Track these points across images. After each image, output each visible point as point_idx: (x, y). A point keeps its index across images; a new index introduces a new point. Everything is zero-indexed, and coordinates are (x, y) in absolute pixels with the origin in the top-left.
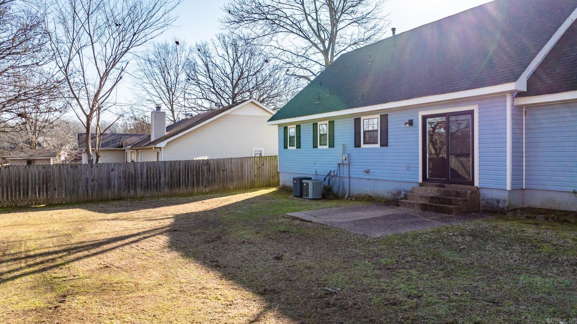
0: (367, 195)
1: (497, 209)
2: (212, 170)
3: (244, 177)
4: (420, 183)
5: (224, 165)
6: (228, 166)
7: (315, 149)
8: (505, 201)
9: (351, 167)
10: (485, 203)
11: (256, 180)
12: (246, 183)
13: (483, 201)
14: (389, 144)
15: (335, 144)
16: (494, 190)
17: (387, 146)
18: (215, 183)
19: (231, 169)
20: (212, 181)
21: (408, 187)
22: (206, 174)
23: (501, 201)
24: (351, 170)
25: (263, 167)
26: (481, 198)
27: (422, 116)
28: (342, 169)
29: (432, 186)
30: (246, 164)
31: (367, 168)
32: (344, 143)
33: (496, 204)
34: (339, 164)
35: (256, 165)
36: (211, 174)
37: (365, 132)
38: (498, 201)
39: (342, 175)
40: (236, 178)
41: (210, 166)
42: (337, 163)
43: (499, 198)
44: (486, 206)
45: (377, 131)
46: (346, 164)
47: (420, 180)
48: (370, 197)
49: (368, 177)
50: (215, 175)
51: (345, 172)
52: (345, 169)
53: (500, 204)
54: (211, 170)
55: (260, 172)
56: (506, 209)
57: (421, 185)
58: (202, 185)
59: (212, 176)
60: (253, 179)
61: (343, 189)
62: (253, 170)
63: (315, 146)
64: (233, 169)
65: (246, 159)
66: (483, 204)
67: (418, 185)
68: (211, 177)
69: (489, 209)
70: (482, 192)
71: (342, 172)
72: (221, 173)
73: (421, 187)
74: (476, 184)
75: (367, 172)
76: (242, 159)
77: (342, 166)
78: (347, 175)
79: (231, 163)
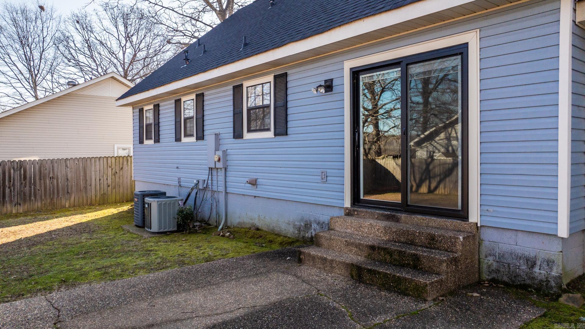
0: (253, 225)
1: (528, 282)
2: (30, 178)
3: (89, 187)
4: (347, 208)
5: (53, 170)
6: (60, 172)
7: (178, 143)
8: (550, 263)
9: (229, 174)
10: (495, 264)
11: (110, 193)
12: (94, 197)
13: (491, 258)
14: (290, 131)
15: (205, 133)
16: (520, 235)
17: (287, 134)
18: (35, 197)
19: (67, 176)
20: (30, 194)
21: (324, 216)
22: (17, 184)
23: (538, 263)
24: (228, 179)
25: (121, 173)
26: (484, 250)
27: (351, 69)
28: (215, 178)
29: (373, 217)
30: (93, 168)
31: (253, 176)
32: (217, 131)
33: (524, 267)
34: (211, 169)
35: (110, 169)
36: (28, 184)
37: (249, 110)
38: (531, 263)
39: (215, 188)
40: (74, 189)
41: (25, 172)
42: (207, 167)
43: (532, 255)
44: (498, 271)
45: (268, 106)
46: (221, 168)
47: (347, 204)
48: (258, 229)
49: (254, 192)
50: (35, 186)
51: (219, 182)
52: (219, 177)
53: (536, 270)
54: (28, 176)
55: (117, 180)
56: (553, 284)
57: (349, 213)
58: (11, 202)
59: (30, 187)
60: (105, 191)
61: (218, 214)
62: (105, 178)
63: (178, 139)
64: (69, 176)
65: (93, 160)
66: (489, 266)
67: (342, 213)
68: (27, 188)
69: (505, 279)
70: (487, 236)
71: (215, 183)
72: (48, 181)
73: (349, 219)
74: (474, 217)
75: (254, 183)
76: (85, 160)
77: (214, 172)
78: (222, 189)
79: (66, 166)
